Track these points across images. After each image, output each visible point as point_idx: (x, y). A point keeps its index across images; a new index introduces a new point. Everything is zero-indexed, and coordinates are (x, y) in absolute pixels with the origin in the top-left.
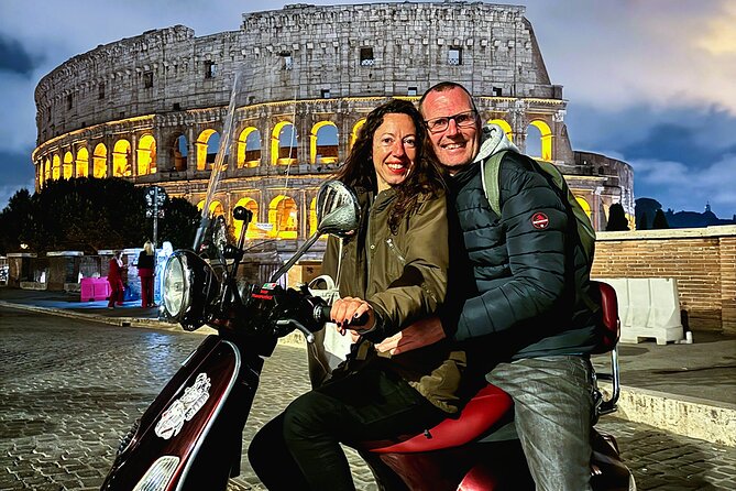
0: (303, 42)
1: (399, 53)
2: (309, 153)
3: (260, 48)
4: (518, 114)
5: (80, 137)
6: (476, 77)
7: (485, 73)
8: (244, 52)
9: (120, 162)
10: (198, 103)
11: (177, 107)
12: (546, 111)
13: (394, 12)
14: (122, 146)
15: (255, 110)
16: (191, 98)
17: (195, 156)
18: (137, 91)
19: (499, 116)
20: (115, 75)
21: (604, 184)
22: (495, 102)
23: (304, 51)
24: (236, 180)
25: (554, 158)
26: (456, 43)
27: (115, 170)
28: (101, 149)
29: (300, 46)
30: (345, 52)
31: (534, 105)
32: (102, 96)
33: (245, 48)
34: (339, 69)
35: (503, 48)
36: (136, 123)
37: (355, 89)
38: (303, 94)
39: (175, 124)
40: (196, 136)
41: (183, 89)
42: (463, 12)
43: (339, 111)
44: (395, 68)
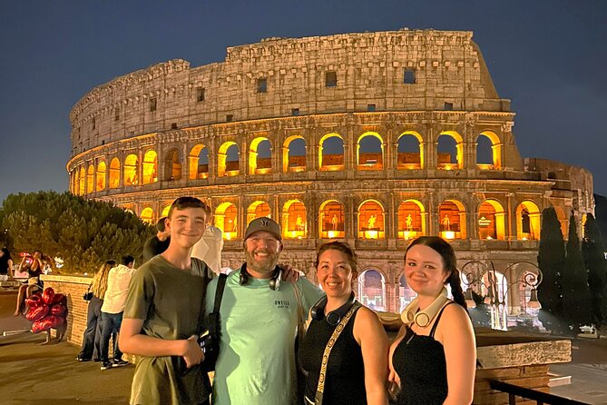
0: (277, 69)
1: (360, 75)
2: (281, 163)
3: (242, 75)
4: (468, 126)
5: (100, 153)
6: (428, 94)
7: (437, 90)
8: (228, 79)
9: (130, 173)
10: (191, 123)
11: (174, 126)
12: (495, 123)
13: (354, 41)
14: (132, 159)
15: (233, 128)
16: (186, 119)
17: (188, 167)
18: (144, 114)
19: (450, 128)
20: (127, 100)
21: (553, 188)
22: (446, 117)
23: (278, 77)
24: (216, 187)
25: (503, 165)
26: (410, 65)
27: (126, 180)
28: (116, 161)
29: (275, 71)
30: (312, 76)
31: (482, 117)
32: (117, 118)
33: (230, 76)
34: (308, 90)
35: (453, 68)
36: (142, 140)
37: (321, 107)
38: (277, 112)
39: (172, 140)
40: (189, 150)
41: (180, 111)
42: (416, 38)
43: (307, 126)
44: (355, 87)
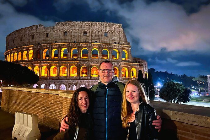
0: (70, 29)
1: (93, 33)
2: (70, 55)
3: (60, 30)
4: (120, 48)
5: (15, 50)
6: (111, 39)
7: (113, 39)
8: (56, 31)
9: (25, 56)
10: (44, 43)
11: (39, 44)
12: (127, 48)
13: (92, 24)
14: (25, 52)
15: (57, 45)
16: (43, 42)
17: (43, 55)
18: (30, 39)
19: (116, 49)
20: (25, 35)
21: (139, 65)
22: (115, 46)
23: (70, 31)
24: (51, 61)
25: (128, 59)
26: (106, 31)
27: (23, 58)
28: (20, 53)
29: (69, 30)
30: (80, 32)
31: (124, 46)
32: (21, 40)
33: (56, 30)
34: (78, 36)
35: (117, 33)
36: (29, 47)
37: (82, 40)
38: (70, 41)
39: (38, 47)
40: (43, 51)
41: (41, 39)
42: (108, 25)
43: (78, 46)
44: (92, 36)
